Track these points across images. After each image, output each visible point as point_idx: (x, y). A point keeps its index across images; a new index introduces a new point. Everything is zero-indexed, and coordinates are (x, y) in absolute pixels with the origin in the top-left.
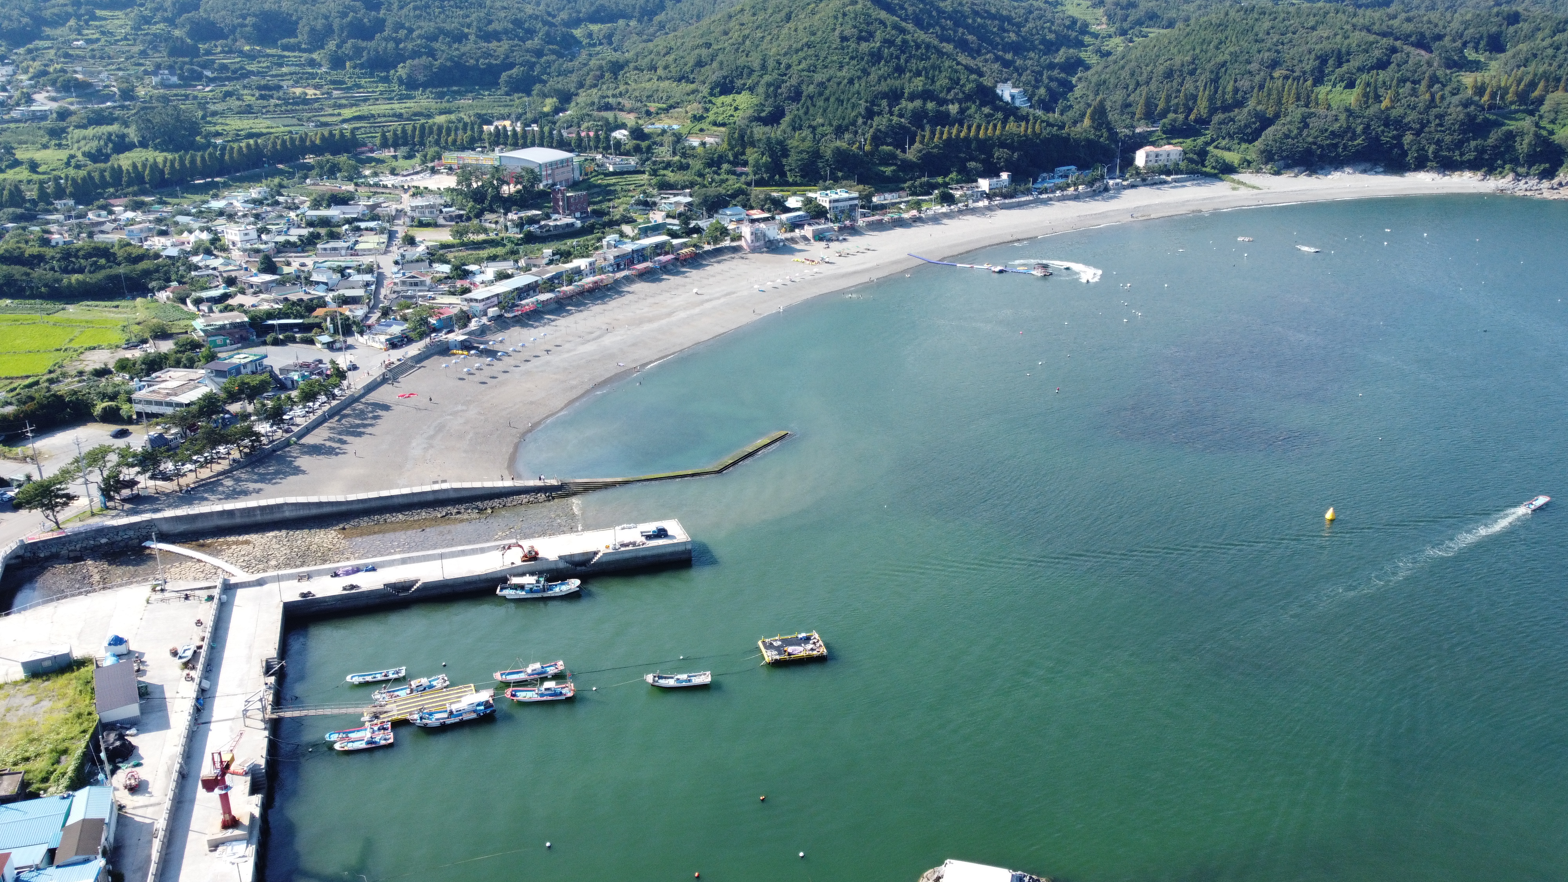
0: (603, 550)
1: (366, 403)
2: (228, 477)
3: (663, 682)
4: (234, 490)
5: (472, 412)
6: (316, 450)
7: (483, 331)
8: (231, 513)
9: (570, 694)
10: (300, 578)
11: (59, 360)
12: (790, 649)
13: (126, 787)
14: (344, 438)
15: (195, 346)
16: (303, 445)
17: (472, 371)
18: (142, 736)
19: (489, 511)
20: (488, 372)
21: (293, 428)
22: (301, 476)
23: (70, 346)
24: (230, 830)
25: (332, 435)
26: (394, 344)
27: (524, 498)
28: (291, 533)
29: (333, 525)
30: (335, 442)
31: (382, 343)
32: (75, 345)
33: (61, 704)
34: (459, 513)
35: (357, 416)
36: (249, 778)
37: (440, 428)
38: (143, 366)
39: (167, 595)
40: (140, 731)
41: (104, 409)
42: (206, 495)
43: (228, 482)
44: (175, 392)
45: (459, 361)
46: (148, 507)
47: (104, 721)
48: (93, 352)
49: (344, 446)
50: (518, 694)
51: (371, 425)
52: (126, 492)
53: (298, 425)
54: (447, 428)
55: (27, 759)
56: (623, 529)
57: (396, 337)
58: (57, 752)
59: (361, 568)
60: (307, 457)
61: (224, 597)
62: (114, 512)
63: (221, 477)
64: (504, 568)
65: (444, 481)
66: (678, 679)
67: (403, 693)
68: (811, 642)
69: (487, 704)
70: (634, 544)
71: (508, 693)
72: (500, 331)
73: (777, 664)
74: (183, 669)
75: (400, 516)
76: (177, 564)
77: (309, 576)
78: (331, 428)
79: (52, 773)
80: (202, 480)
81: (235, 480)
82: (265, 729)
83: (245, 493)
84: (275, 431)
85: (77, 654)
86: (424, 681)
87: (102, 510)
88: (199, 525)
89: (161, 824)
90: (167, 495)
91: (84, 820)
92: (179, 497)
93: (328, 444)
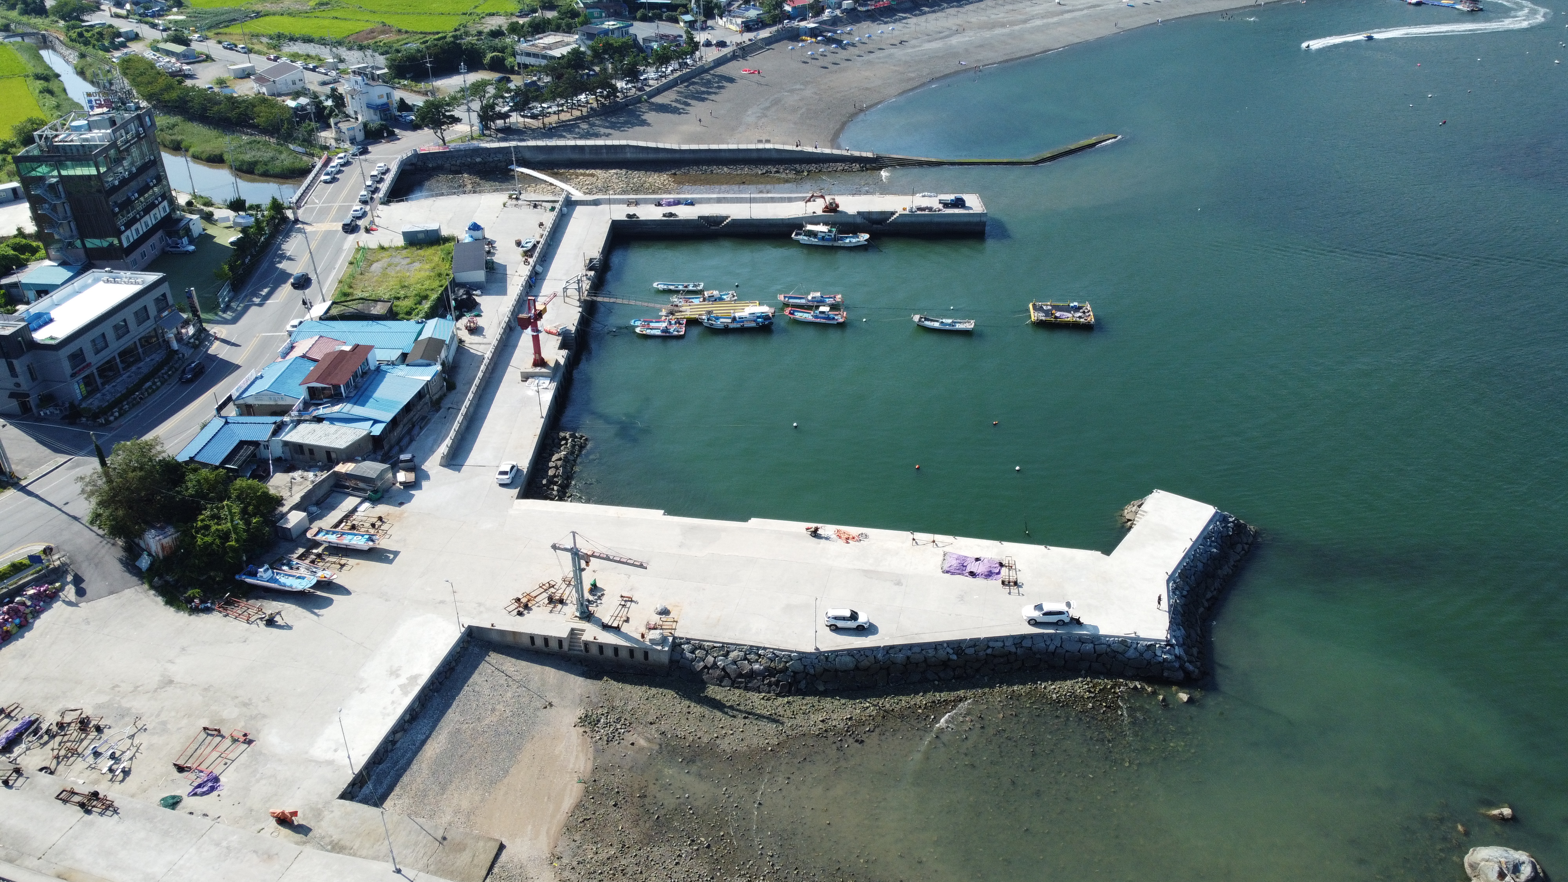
0: (900, 211)
1: (713, 75)
2: (586, 122)
3: (928, 324)
4: (588, 132)
5: (808, 92)
6: (663, 108)
7: (835, 22)
8: (582, 148)
9: (841, 320)
10: (629, 203)
11: (464, 22)
12: (1058, 314)
13: (466, 328)
14: (689, 101)
15: (574, 14)
16: (653, 103)
17: (816, 56)
18: (484, 297)
19: (806, 174)
20: (831, 58)
21: (646, 88)
22: (646, 128)
23: (475, 11)
24: (539, 368)
25: (678, 98)
26: (748, 27)
27: (840, 166)
28: (630, 172)
29: (666, 170)
30: (680, 103)
31: (738, 25)
32: (478, 11)
33: (427, 267)
34: (777, 172)
35: (704, 85)
36: (560, 338)
37: (776, 102)
38: (530, 29)
39: (520, 202)
40: (483, 294)
41: (492, 58)
42: (564, 134)
43: (584, 126)
44: (550, 47)
45: (808, 47)
46: (516, 137)
47: (457, 281)
48: (491, 18)
49: (687, 108)
50: (796, 313)
51: (715, 93)
52: (500, 123)
53: (650, 86)
54: (783, 102)
55: (398, 298)
56: (923, 196)
57: (752, 21)
58: (420, 297)
59: (682, 201)
60: (654, 113)
61: (565, 209)
62: (489, 139)
63: (579, 122)
64: (806, 215)
65: (768, 141)
66: (942, 322)
67: (696, 301)
68: (1081, 311)
69: (766, 317)
70: (930, 209)
71: (787, 311)
72: (851, 24)
73: (1040, 324)
74: (523, 256)
75: (725, 169)
76: (533, 185)
77: (637, 203)
78: (679, 92)
79: (414, 310)
80: (563, 121)
81: (589, 124)
82: (580, 307)
83: (597, 136)
84: (630, 89)
85: (445, 233)
86: (716, 293)
87: (480, 136)
88: (555, 156)
89: (488, 355)
90: (533, 130)
91: (430, 338)
92: (542, 133)
93: (674, 104)
